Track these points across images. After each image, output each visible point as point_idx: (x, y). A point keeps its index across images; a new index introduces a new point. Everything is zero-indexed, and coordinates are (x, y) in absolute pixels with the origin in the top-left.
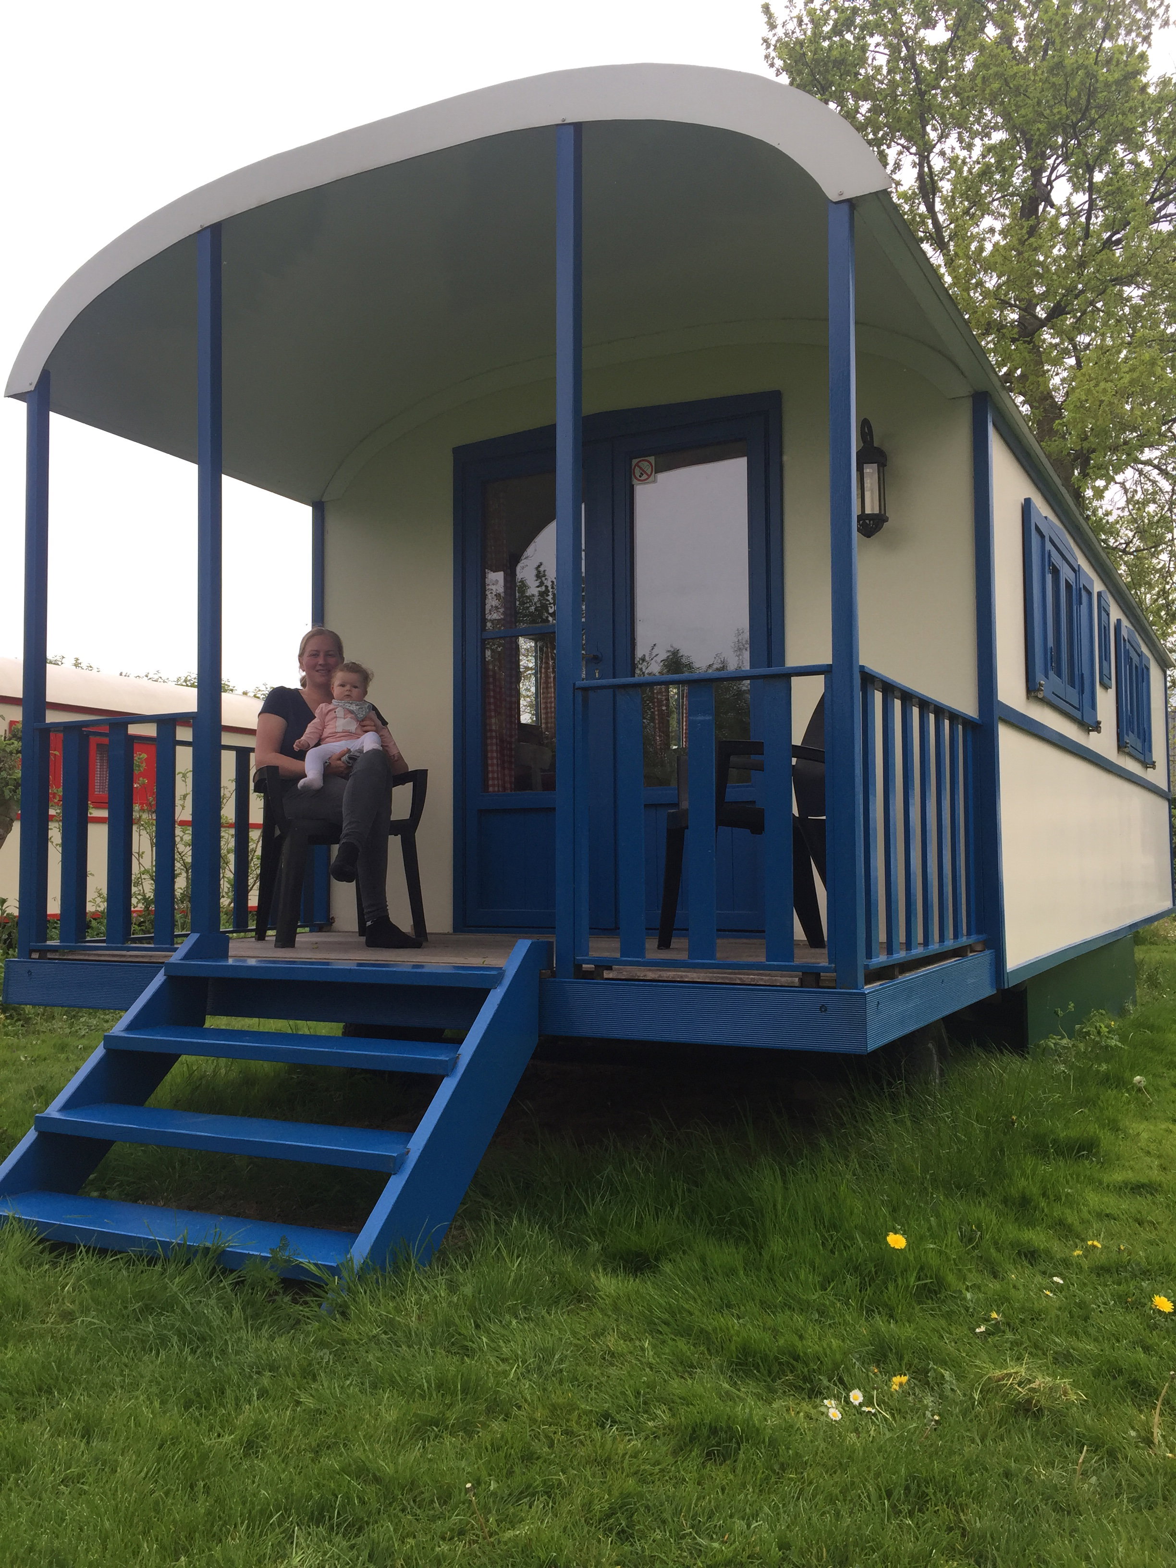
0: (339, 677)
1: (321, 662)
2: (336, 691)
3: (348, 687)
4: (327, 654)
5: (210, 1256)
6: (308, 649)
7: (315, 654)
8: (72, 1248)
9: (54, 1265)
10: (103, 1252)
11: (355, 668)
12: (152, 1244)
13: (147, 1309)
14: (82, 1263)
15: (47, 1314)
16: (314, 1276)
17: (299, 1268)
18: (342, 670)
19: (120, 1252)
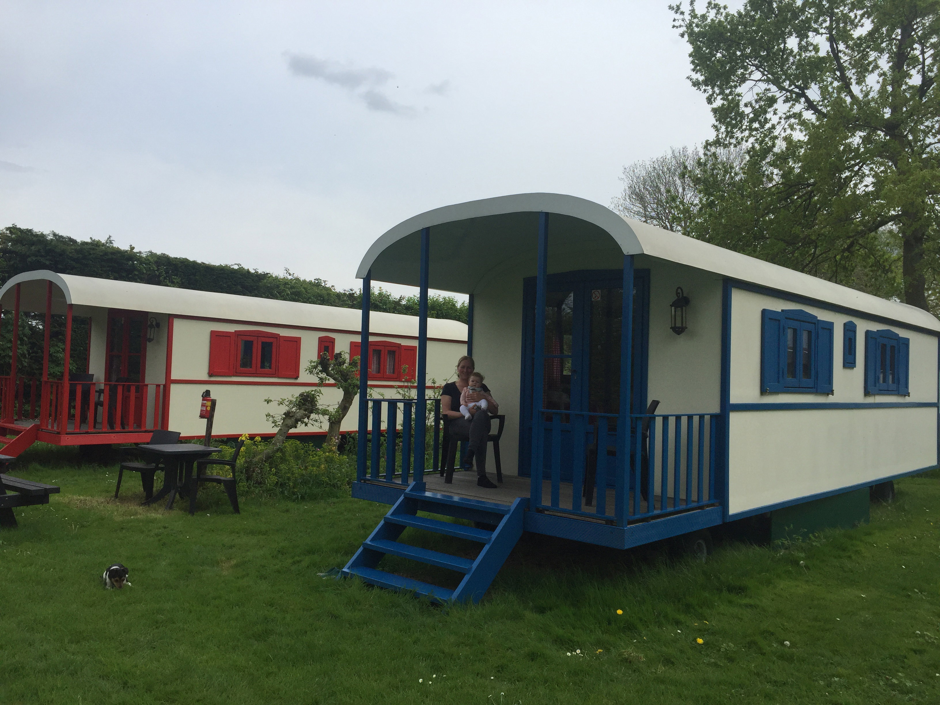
0: (472, 378)
1: (465, 371)
2: (470, 383)
3: (475, 382)
4: (468, 368)
5: (411, 593)
6: (461, 365)
7: (463, 367)
8: (373, 586)
9: (368, 590)
10: (382, 588)
11: (478, 375)
12: (396, 587)
13: (393, 606)
14: (376, 591)
15: (366, 605)
16: (440, 602)
17: (436, 599)
18: (473, 375)
19: (387, 589)
